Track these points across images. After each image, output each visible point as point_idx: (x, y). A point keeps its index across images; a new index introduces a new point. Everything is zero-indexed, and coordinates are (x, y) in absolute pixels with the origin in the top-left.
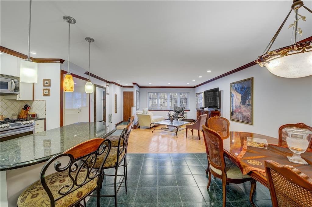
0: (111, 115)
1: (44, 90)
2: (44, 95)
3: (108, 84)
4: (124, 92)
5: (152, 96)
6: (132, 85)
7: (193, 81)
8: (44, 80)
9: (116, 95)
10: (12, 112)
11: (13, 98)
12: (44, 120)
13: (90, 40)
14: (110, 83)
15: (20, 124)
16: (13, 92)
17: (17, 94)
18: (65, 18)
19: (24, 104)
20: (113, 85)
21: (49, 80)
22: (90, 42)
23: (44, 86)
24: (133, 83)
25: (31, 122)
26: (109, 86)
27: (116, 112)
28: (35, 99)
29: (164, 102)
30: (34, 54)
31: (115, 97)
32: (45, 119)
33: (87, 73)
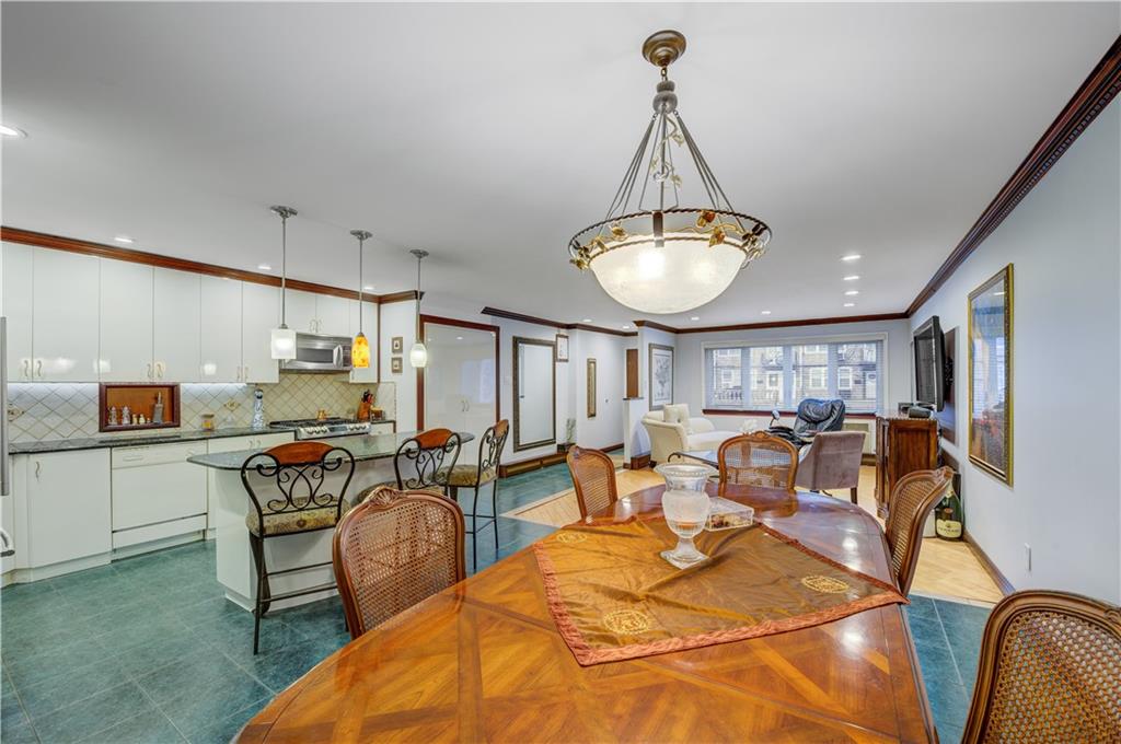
0: (575, 421)
1: (393, 359)
2: (394, 371)
3: (563, 332)
4: (628, 351)
5: (803, 354)
6: (635, 328)
7: (848, 293)
8: (394, 339)
9: (591, 363)
10: (348, 407)
11: (342, 377)
12: (392, 425)
13: (420, 254)
14: (569, 327)
15: (345, 429)
16: (342, 368)
17: (348, 372)
18: (354, 233)
19: (363, 390)
20: (578, 331)
21: (400, 339)
22: (420, 257)
23: (394, 351)
24: (635, 322)
25: (363, 425)
26: (567, 337)
27: (592, 415)
28: (382, 380)
29: (857, 382)
30: (368, 289)
31: (589, 369)
32: (394, 422)
33: (487, 311)
